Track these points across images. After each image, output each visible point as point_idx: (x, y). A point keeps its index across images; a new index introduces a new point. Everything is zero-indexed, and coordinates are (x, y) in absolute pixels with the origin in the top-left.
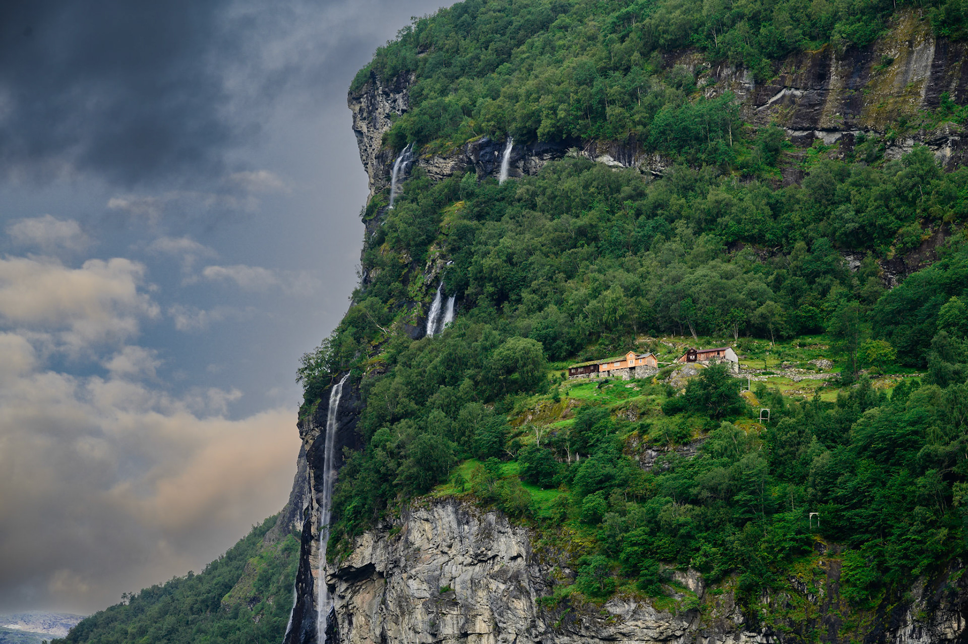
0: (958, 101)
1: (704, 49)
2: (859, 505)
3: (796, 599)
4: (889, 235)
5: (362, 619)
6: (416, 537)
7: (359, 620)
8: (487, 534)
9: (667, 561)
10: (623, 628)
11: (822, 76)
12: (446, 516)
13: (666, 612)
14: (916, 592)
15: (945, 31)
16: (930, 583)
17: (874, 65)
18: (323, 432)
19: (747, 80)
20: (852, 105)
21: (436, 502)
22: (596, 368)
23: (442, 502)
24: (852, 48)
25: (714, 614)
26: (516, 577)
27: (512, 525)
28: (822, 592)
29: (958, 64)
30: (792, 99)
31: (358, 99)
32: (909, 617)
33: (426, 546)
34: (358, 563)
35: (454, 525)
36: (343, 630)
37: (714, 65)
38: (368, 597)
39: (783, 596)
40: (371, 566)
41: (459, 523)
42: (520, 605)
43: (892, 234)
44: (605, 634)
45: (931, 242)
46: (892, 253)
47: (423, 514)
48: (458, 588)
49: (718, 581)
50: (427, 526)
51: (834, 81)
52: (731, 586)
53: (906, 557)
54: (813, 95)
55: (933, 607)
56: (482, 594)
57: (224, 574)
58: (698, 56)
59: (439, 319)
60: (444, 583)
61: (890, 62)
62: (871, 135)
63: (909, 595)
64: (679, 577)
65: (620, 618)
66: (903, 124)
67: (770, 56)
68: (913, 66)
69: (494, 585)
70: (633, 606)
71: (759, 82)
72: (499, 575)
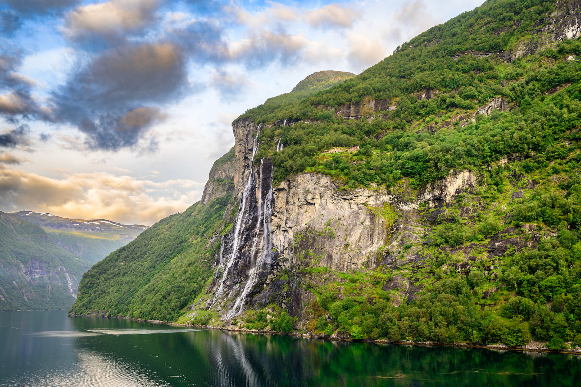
0: (381, 110)
1: (324, 104)
2: (412, 169)
3: (399, 188)
4: (374, 132)
5: (281, 199)
6: (299, 181)
7: (280, 199)
8: (319, 179)
9: (368, 181)
10: (360, 194)
11: (350, 108)
12: (308, 176)
13: (370, 191)
14: (428, 186)
15: (377, 98)
16: (432, 184)
17: (361, 105)
18: (260, 168)
19: (333, 109)
20: (357, 112)
21: (305, 173)
22: (328, 151)
23: (307, 173)
24: (356, 103)
25: (380, 191)
26: (327, 186)
27: (326, 176)
28: (405, 187)
29: (380, 104)
30: (343, 112)
31: (234, 125)
32: (427, 191)
33: (302, 182)
34: (281, 188)
35: (310, 177)
36: (276, 201)
37: (326, 107)
38: (282, 194)
39: (396, 187)
40: (284, 188)
41: (311, 177)
42: (329, 192)
43: (375, 132)
44: (356, 195)
45: (383, 133)
46: (375, 135)
47: (301, 176)
48: (311, 190)
49: (380, 185)
50: (302, 178)
51: (352, 108)
52: (384, 185)
53: (427, 178)
54: (348, 111)
55: (433, 188)
56: (317, 191)
57: (191, 210)
58: (322, 106)
59: (279, 149)
60: (307, 189)
61: (365, 105)
62: (362, 117)
63: (427, 186)
64: (371, 184)
65: (359, 192)
66: (370, 114)
67: (338, 105)
68: (370, 105)
69: (320, 189)
70: (363, 189)
71: (336, 109)
72: (323, 186)
